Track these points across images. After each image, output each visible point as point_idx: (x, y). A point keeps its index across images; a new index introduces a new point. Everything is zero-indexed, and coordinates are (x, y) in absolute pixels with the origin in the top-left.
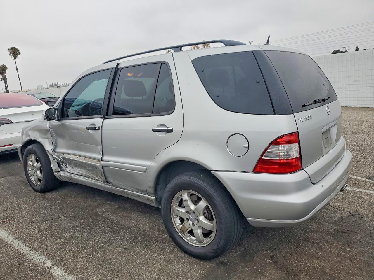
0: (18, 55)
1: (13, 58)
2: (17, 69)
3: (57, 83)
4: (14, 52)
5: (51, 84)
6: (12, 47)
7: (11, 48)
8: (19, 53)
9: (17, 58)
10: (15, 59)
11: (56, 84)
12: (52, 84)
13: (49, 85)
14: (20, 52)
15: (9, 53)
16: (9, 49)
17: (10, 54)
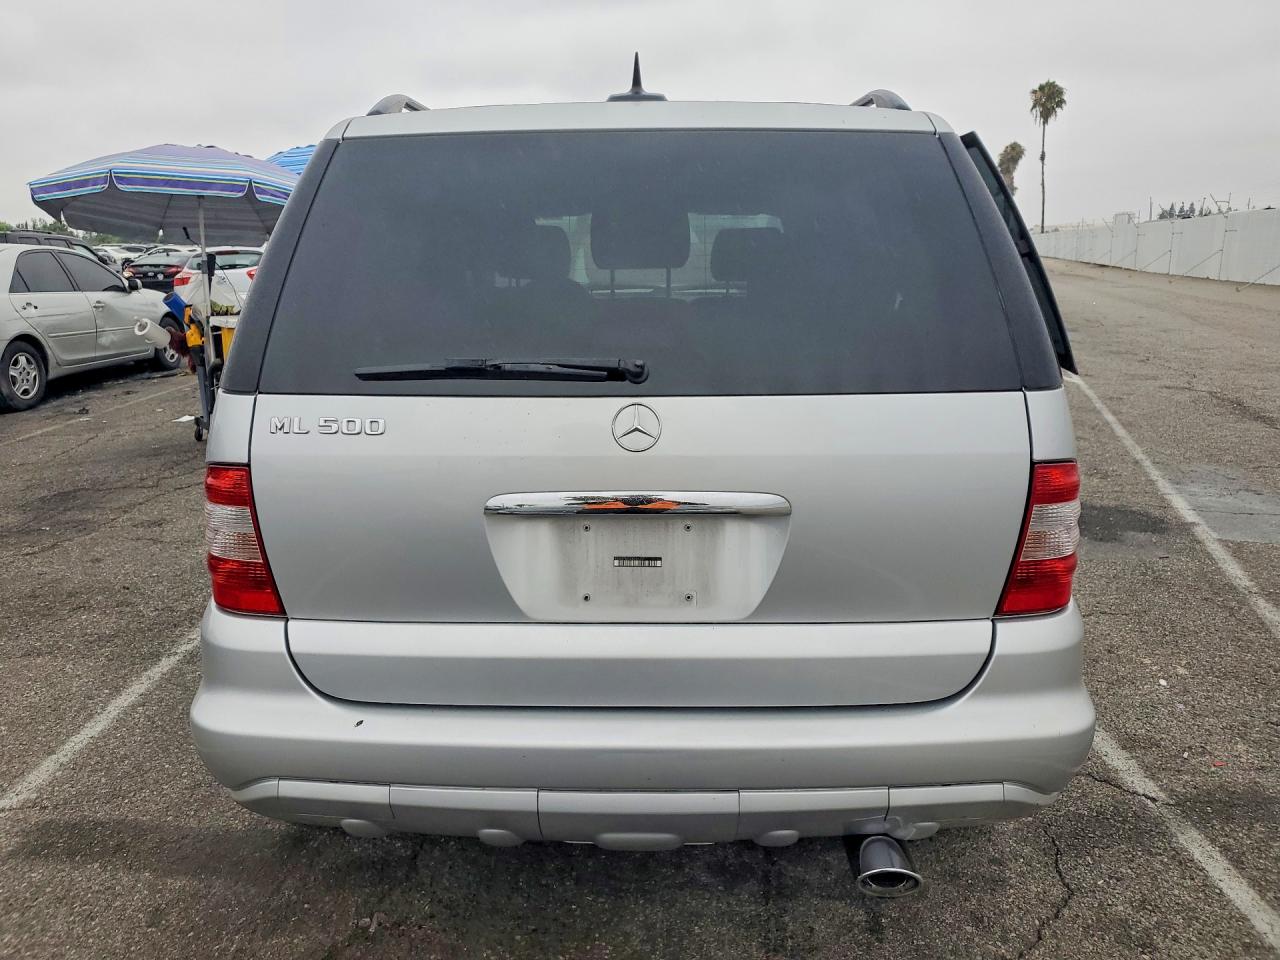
0: (1058, 110)
1: (1038, 118)
2: (1043, 158)
3: (1192, 204)
4: (1047, 100)
5: (1168, 208)
6: (1044, 82)
7: (1042, 88)
8: (1061, 103)
9: (1051, 120)
10: (1045, 122)
11: (1186, 208)
12: (1172, 208)
13: (1157, 212)
14: (1065, 97)
15: (1032, 104)
16: (1034, 92)
17: (1034, 107)
